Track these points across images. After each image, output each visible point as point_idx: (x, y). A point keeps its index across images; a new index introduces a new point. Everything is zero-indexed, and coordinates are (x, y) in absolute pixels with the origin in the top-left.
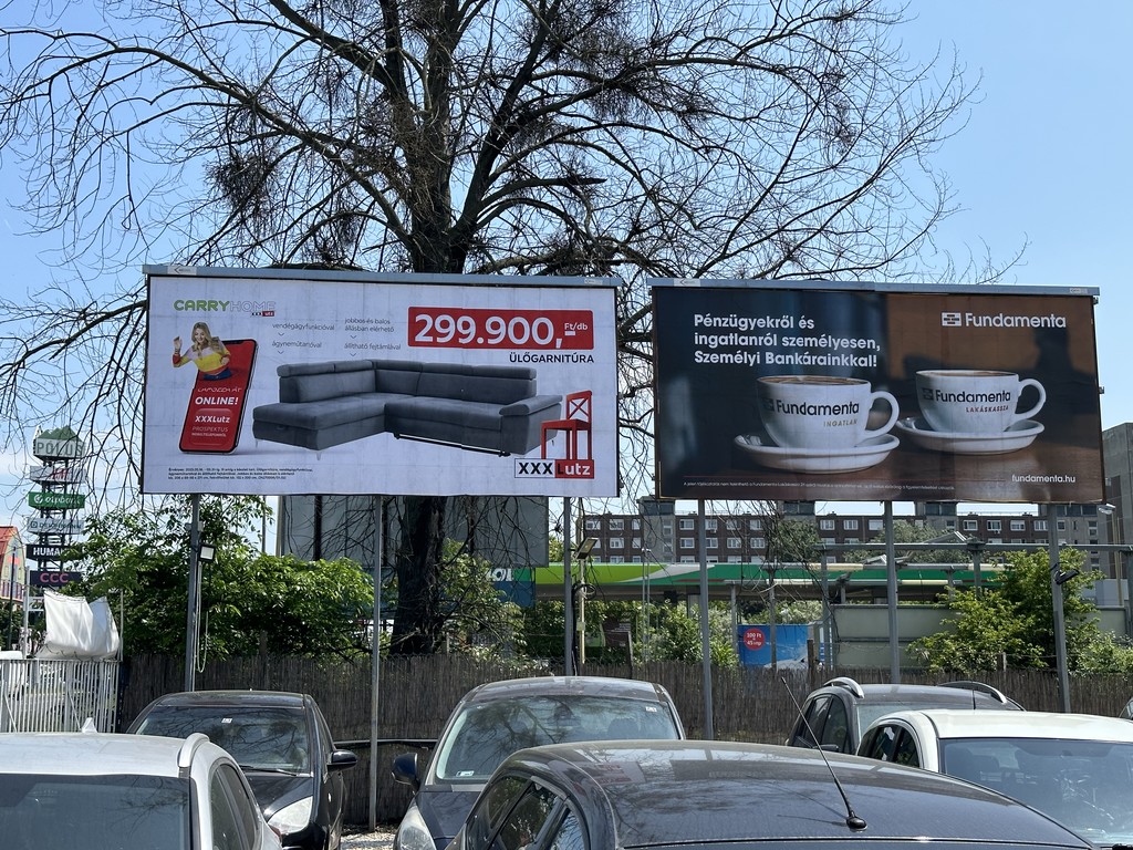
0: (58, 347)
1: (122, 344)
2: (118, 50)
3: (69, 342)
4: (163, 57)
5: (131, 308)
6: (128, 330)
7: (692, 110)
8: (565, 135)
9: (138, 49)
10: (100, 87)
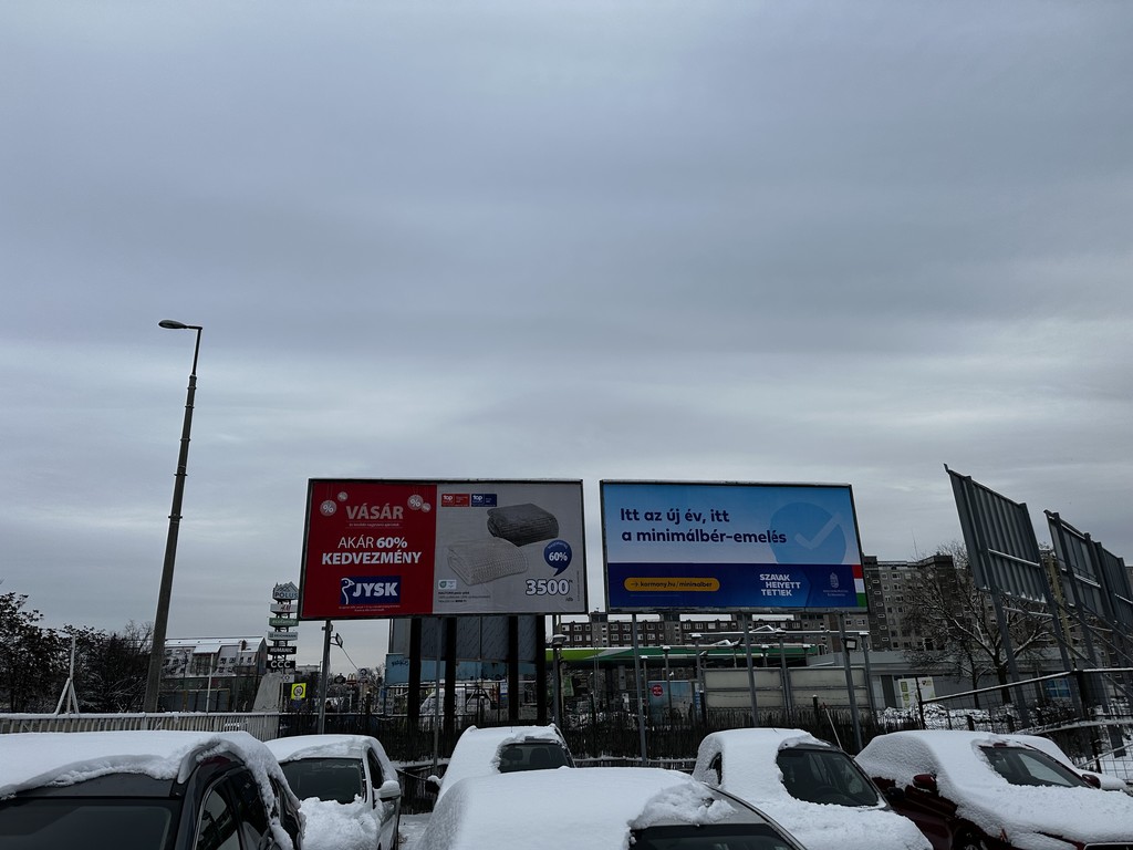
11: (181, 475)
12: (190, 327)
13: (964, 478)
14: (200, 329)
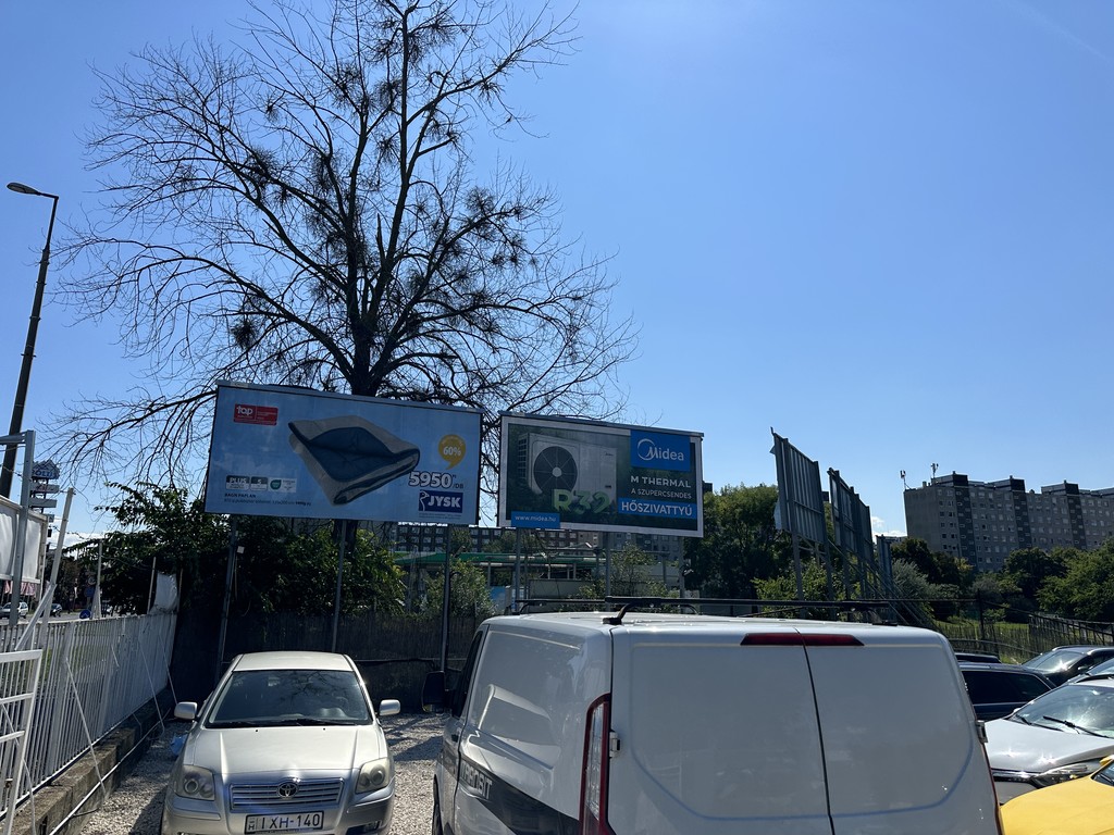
0: (132, 423)
1: (170, 426)
2: (184, 258)
3: (139, 420)
4: (212, 264)
5: (180, 403)
6: (177, 415)
7: (490, 330)
8: (430, 334)
9: (197, 259)
10: (173, 275)
11: (29, 356)
12: (44, 195)
13: (783, 440)
14: (56, 198)
